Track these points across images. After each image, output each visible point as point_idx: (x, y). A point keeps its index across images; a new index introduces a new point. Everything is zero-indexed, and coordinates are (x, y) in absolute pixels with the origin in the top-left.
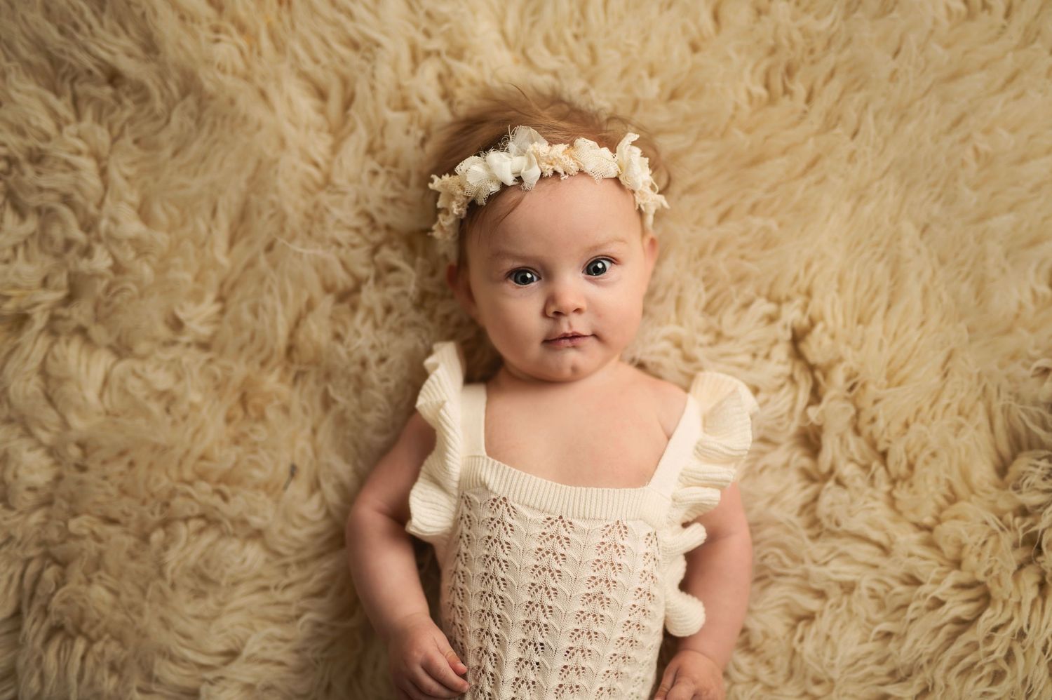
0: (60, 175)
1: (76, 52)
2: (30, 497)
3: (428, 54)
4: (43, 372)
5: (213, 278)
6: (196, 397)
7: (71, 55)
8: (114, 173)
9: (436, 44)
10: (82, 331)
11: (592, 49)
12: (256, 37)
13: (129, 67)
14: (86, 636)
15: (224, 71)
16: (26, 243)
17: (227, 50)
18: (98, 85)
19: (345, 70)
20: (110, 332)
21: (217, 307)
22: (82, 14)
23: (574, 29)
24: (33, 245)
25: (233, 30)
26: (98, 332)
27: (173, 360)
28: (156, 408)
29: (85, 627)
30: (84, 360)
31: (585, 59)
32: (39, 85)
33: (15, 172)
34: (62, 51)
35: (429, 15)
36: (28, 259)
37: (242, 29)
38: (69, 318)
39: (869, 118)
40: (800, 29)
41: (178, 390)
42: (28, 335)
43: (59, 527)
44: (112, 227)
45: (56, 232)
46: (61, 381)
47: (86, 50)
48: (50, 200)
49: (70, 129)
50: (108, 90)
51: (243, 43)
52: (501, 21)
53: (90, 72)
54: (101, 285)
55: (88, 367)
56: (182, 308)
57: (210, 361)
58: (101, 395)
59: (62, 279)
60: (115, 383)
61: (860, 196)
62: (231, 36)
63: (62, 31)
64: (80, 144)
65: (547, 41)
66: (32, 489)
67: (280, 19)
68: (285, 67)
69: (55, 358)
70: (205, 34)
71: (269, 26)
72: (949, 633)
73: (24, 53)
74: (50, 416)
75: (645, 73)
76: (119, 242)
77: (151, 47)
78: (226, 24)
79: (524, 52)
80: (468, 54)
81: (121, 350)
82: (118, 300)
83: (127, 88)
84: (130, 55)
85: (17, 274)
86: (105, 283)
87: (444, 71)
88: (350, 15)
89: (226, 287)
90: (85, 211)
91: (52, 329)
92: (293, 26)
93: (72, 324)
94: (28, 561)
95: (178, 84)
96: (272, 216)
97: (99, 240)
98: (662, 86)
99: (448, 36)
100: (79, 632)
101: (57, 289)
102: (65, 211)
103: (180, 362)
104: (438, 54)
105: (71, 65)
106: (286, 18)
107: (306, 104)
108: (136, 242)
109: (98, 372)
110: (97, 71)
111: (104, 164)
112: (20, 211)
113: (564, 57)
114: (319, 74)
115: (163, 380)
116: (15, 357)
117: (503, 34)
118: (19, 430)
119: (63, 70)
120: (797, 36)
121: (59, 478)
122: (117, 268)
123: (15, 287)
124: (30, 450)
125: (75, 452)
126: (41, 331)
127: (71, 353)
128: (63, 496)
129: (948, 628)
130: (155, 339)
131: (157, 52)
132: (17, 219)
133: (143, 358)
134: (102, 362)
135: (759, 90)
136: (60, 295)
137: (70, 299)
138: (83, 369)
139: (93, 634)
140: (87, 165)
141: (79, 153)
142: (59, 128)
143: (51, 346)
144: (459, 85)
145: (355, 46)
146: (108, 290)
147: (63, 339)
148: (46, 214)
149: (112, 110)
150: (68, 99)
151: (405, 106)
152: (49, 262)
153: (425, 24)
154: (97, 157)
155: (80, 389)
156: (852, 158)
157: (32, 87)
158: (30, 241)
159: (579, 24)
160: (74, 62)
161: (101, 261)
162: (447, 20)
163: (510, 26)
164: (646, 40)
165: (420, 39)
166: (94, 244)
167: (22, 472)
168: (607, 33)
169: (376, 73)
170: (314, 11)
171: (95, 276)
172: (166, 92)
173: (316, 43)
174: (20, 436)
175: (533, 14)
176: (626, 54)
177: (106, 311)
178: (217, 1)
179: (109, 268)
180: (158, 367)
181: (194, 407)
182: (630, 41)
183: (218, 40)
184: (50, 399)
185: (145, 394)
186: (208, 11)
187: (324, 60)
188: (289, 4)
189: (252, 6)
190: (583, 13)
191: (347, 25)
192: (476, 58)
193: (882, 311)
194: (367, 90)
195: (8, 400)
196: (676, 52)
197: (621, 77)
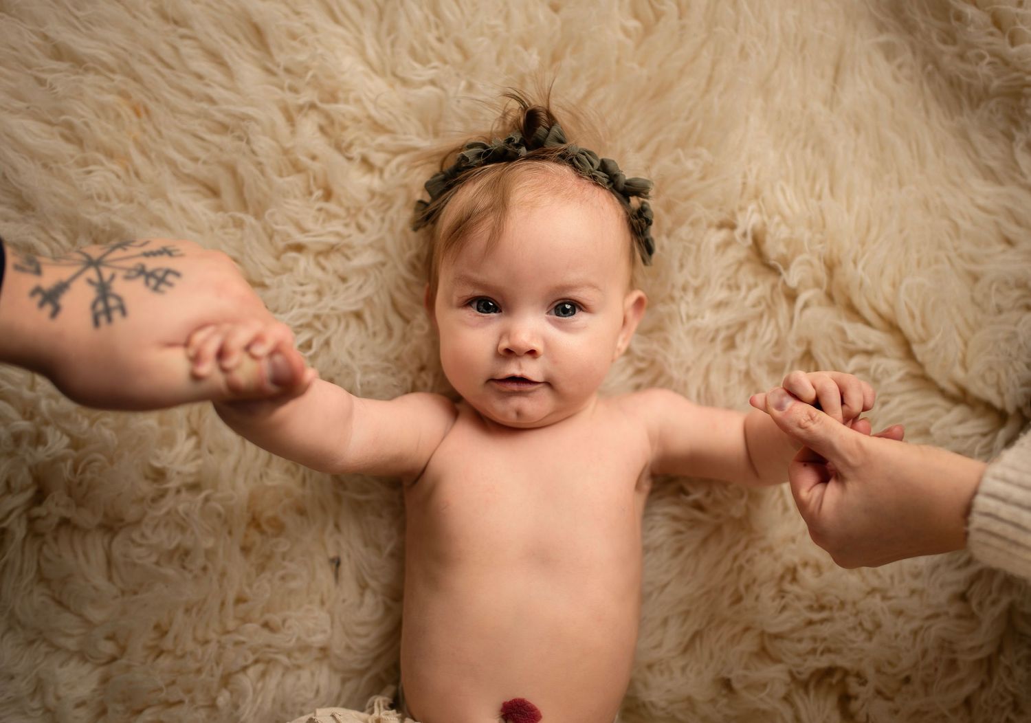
2: (82, 712)
3: (301, 108)
4: (42, 578)
6: (209, 543)
9: (307, 96)
10: (66, 523)
11: (460, 46)
12: (127, 157)
15: (108, 199)
17: (103, 177)
19: (224, 157)
20: (94, 512)
21: (193, 441)
23: (435, 33)
25: (102, 157)
26: (82, 517)
27: (168, 514)
28: (171, 570)
30: (78, 550)
31: (457, 57)
35: (288, 71)
37: (110, 155)
38: (48, 515)
41: (187, 542)
42: (12, 547)
44: (54, 404)
46: (63, 580)
51: (116, 167)
52: (362, 52)
54: (66, 468)
55: (85, 557)
56: (157, 458)
57: (206, 500)
58: (110, 579)
59: (25, 478)
60: (119, 561)
61: (765, 89)
62: (102, 164)
65: (413, 53)
66: (81, 704)
67: (144, 131)
68: (167, 176)
69: (48, 560)
70: (74, 172)
71: (136, 141)
74: (68, 621)
75: (519, 48)
76: (66, 416)
77: (24, 205)
78: (91, 154)
79: (394, 75)
80: (341, 95)
81: (111, 525)
82: (88, 475)
86: (69, 463)
87: (324, 122)
88: (212, 101)
89: (193, 421)
90: (20, 398)
91: (35, 532)
92: (159, 133)
93: (54, 520)
95: (64, 233)
97: (47, 423)
98: (540, 53)
99: (316, 83)
101: (23, 490)
103: (177, 512)
104: (313, 106)
106: (149, 127)
107: (200, 207)
109: (97, 557)
113: (435, 63)
114: (202, 171)
115: (168, 538)
116: (8, 575)
117: (368, 63)
118: (43, 648)
121: (103, 681)
122: (76, 444)
124: (61, 666)
125: (107, 647)
126: (25, 539)
127: (63, 548)
128: (113, 699)
130: (142, 499)
131: (33, 209)
133: (137, 523)
134: (97, 545)
135: (632, 24)
136: (29, 493)
137: (40, 496)
138: (81, 559)
143: (40, 550)
144: (344, 128)
145: (224, 128)
146: (75, 470)
147: (49, 539)
153: (288, 81)
155: (86, 580)
159: (437, 27)
161: (57, 442)
162: (307, 69)
163: (371, 53)
164: (507, 17)
165: (290, 98)
166: (43, 428)
167: (63, 691)
168: (468, 25)
169: (256, 148)
170: (174, 110)
171: (58, 460)
172: (54, 245)
173: (189, 142)
174: (47, 654)
175: (389, 34)
176: (495, 36)
177: (80, 494)
178: (73, 135)
179: (68, 447)
180: (156, 527)
181: (209, 553)
182: (493, 22)
183: (90, 172)
184: (60, 603)
185: (154, 558)
186: (69, 149)
187: (203, 156)
188: (147, 111)
189: (111, 127)
190: (437, 14)
191: (212, 110)
192: (352, 95)
193: (826, 191)
194: (252, 168)
195: (19, 622)
196: (541, 17)
197: (498, 61)
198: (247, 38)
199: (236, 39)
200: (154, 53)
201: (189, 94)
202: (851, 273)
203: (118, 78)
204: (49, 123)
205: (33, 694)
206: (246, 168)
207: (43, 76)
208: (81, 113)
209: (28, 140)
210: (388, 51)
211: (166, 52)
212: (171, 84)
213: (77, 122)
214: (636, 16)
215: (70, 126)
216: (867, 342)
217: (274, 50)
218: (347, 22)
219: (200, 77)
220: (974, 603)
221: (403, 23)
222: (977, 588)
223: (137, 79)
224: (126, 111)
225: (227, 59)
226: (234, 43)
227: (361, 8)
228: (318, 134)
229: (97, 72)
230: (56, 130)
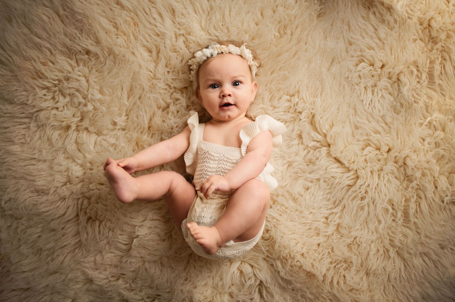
0: (75, 83)
1: (76, 46)
2: (77, 180)
3: (180, 35)
4: (76, 142)
5: (124, 109)
6: (123, 145)
7: (74, 47)
8: (91, 81)
9: (182, 32)
10: (87, 129)
11: (227, 28)
12: (129, 36)
13: (92, 48)
14: (99, 220)
15: (121, 47)
16: (66, 105)
17: (121, 41)
18: (83, 55)
19: (156, 43)
20: (95, 128)
21: (126, 117)
22: (76, 34)
23: (222, 23)
24: (69, 105)
25: (122, 34)
26: (91, 129)
27: (115, 134)
28: (111, 149)
29: (98, 218)
30: (88, 138)
31: (226, 31)
32: (65, 57)
33: (61, 84)
34: (71, 46)
35: (179, 23)
36: (68, 110)
37: (125, 34)
38: (82, 125)
39: (310, 38)
41: (117, 143)
42: (71, 131)
43: (87, 187)
44: (92, 97)
45: (76, 100)
46: (82, 144)
47: (79, 45)
48: (73, 91)
49: (76, 69)
50: (87, 56)
51: (125, 38)
52: (201, 24)
53: (80, 51)
54: (91, 114)
55: (89, 139)
56: (116, 119)
57: (126, 133)
58: (94, 147)
59: (79, 114)
60: (98, 143)
61: (310, 62)
62: (122, 36)
63: (70, 40)
64: (80, 73)
65: (214, 27)
66: (77, 177)
67: (135, 30)
68: (138, 44)
69: (79, 138)
70: (114, 37)
71: (133, 32)
73: (60, 48)
74: (80, 155)
75: (244, 33)
76: (95, 101)
77: (98, 42)
78: (120, 33)
79: (208, 32)
80: (192, 34)
81: (99, 133)
82: (96, 118)
83: (92, 55)
84: (92, 45)
85: (65, 114)
86: (92, 113)
87: (185, 40)
88: (156, 26)
89: (128, 111)
90: (84, 93)
91: (77, 130)
92: (139, 32)
93: (84, 127)
94: (79, 199)
95: (107, 52)
96: (140, 88)
97: (89, 101)
98: (249, 36)
99: (185, 29)
100: (97, 219)
101: (77, 117)
102: (77, 93)
103: (117, 135)
105: (74, 50)
106: (137, 29)
107: (146, 54)
108: (100, 101)
109: (93, 141)
110: (82, 51)
111: (87, 78)
112: (64, 95)
113: (219, 31)
114: (148, 45)
115: (113, 141)
116: (67, 138)
117: (202, 27)
118: (71, 161)
119: (73, 51)
120: (286, 17)
121: (85, 173)
122: (95, 109)
123: (65, 118)
124: (75, 166)
125: (89, 165)
126: (74, 130)
127: (84, 136)
128: (86, 178)
129: (346, 188)
130: (109, 129)
131: (100, 44)
132: (63, 98)
133: (106, 135)
134: (94, 137)
135: (277, 34)
136: (79, 119)
137: (81, 120)
138: (88, 140)
139: (101, 219)
140: (83, 79)
141: (80, 76)
142: (73, 69)
143: (78, 134)
144: (190, 43)
145: (158, 35)
146: (93, 116)
147: (81, 132)
148: (72, 95)
149: (88, 62)
150: (75, 60)
151: (175, 51)
152: (74, 109)
153: (178, 26)
154: (85, 77)
155: (88, 146)
156: (306, 50)
157: (63, 58)
158: (68, 104)
160: (75, 49)
161: (90, 107)
162: (184, 24)
163: (203, 24)
164: (243, 24)
165: (177, 31)
166: (87, 102)
167: (74, 172)
168: (231, 23)
169: (166, 42)
170: (145, 26)
171: (89, 112)
172: (104, 55)
173: (147, 36)
174: (72, 162)
175: (209, 20)
176: (238, 28)
177: (93, 122)
178: (116, 26)
179: (93, 109)
180: (111, 137)
181: (122, 147)
182: (238, 24)
183: (118, 38)
184: (79, 150)
185: (108, 145)
186: (114, 30)
187: (150, 41)
188: (138, 25)
189: (127, 27)
190: (224, 18)
191: (155, 29)
192: (195, 34)
193: (319, 95)
194: (164, 47)
195: (67, 152)
196: (252, 26)
197: (237, 35)
198: (170, 12)
199: (167, 11)
200: (144, 9)
201: (150, 23)
202: (318, 118)
203: (132, 14)
204: (111, 22)
205: (65, 171)
206: (161, 47)
207: (112, 8)
208: (120, 21)
209: (104, 25)
210: (208, 25)
211: (147, 10)
212: (146, 19)
213: (118, 23)
214: (279, 33)
215: (116, 23)
216: (317, 138)
217: (176, 17)
218: (198, 14)
219: (155, 19)
220: (329, 220)
221: (214, 18)
222: (331, 216)
223: (137, 15)
224: (132, 24)
225: (163, 16)
226: (166, 12)
227: (203, 11)
228: (183, 43)
229: (127, 11)
230: (112, 24)
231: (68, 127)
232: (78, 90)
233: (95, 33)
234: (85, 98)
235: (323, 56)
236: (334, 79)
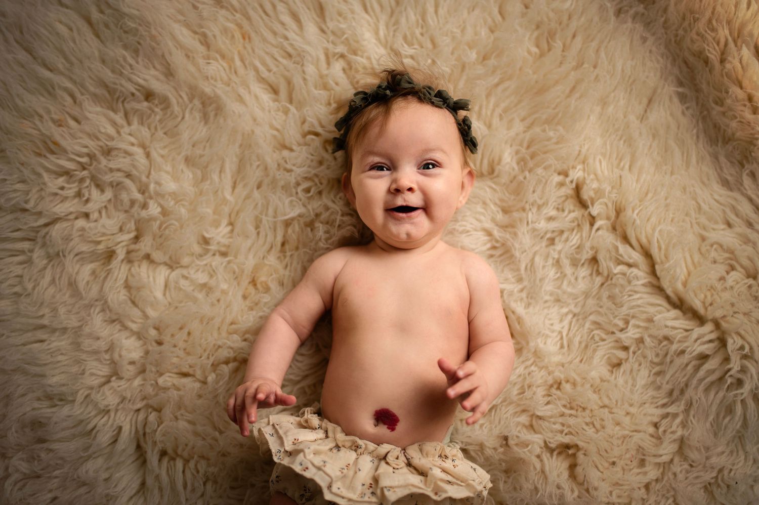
0: (124, 160)
1: (123, 82)
2: (131, 368)
3: (335, 54)
4: (127, 286)
5: (227, 210)
6: (224, 286)
7: (122, 85)
8: (154, 154)
9: (341, 49)
10: (148, 257)
11: (432, 39)
12: (233, 60)
13: (158, 86)
14: (181, 457)
15: (216, 80)
16: (106, 207)
17: (216, 68)
18: (139, 102)
19: (286, 73)
20: (165, 253)
21: (229, 228)
22: (125, 60)
23: (420, 30)
24: (111, 207)
25: (218, 56)
26: (157, 256)
27: (206, 265)
28: (200, 296)
29: (179, 452)
30: (151, 274)
31: (430, 46)
32: (102, 107)
33: (95, 163)
34: (115, 84)
35: (333, 33)
36: (109, 217)
37: (223, 57)
38: (137, 251)
39: (603, 55)
40: (553, 10)
41: (212, 282)
42: (115, 263)
43: (152, 385)
44: (158, 188)
45: (124, 196)
46: (138, 289)
47: (130, 80)
48: (118, 177)
49: (126, 129)
50: (145, 104)
51: (225, 65)
52: (377, 33)
53: (133, 94)
54: (156, 225)
55: (154, 278)
56: (207, 232)
57: (229, 262)
58: (164, 295)
59: (132, 225)
60: (172, 285)
61: (604, 102)
62: (217, 60)
63: (113, 71)
64: (132, 139)
65: (405, 38)
66: (132, 363)
67: (245, 48)
68: (252, 73)
69: (133, 276)
70: (201, 62)
71: (239, 53)
72: (694, 366)
73: (92, 89)
74: (135, 313)
75: (466, 48)
76: (163, 196)
77: (169, 73)
78: (213, 54)
79: (391, 48)
80: (359, 53)
81: (173, 264)
82: (167, 232)
83: (156, 102)
84: (158, 79)
85: (103, 226)
86: (158, 222)
87: (346, 66)
88: (286, 38)
89: (233, 216)
90: (140, 181)
91: (129, 260)
92: (253, 51)
93: (142, 253)
94: (138, 410)
95: (187, 95)
96: (258, 166)
97: (151, 198)
98: (478, 53)
99: (347, 42)
100: (177, 455)
101: (129, 232)
102: (128, 182)
103: (211, 266)
104: (342, 56)
105: (121, 92)
106: (248, 46)
107: (266, 97)
108: (174, 195)
109: (161, 280)
110: (137, 93)
111: (148, 150)
112: (100, 187)
113: (416, 46)
114: (271, 78)
115: (202, 278)
116: (109, 279)
117: (378, 39)
118: (118, 327)
119: (117, 94)
120: (551, 15)
121: (147, 353)
122: (165, 213)
123: (104, 234)
124: (126, 338)
125: (153, 332)
126: (123, 261)
127: (143, 271)
128: (151, 364)
129: (694, 363)
130: (193, 254)
131: (174, 77)
132: (99, 193)
133: (187, 267)
134: (162, 274)
135: (535, 50)
136: (132, 235)
137: (137, 238)
138: (151, 279)
139: (185, 454)
140: (138, 151)
141: (133, 144)
142: (118, 132)
143: (130, 269)
144: (357, 71)
145: (290, 56)
146: (160, 228)
147: (136, 264)
148: (117, 186)
149: (150, 116)
150: (122, 114)
151: (325, 87)
152: (122, 216)
153: (332, 38)
154: (143, 146)
155: (151, 292)
156: (597, 78)
157: (99, 109)
158: (108, 206)
159: (422, 27)
160: (123, 89)
161: (154, 209)
162: (344, 33)
163: (381, 34)
164: (463, 29)
165: (330, 46)
166: (148, 200)
167: (124, 353)
168: (440, 29)
169: (305, 69)
170: (265, 40)
171: (151, 219)
172: (180, 100)
173: (269, 60)
174: (120, 330)
175: (394, 25)
176: (454, 38)
177: (161, 240)
178: (205, 41)
179: (159, 213)
180: (198, 270)
181: (224, 292)
182: (455, 30)
183: (209, 63)
184: (133, 303)
185: (192, 288)
186: (202, 49)
187: (275, 69)
188: (249, 38)
189: (227, 42)
190: (424, 20)
191: (285, 43)
192: (366, 54)
193: (627, 167)
194: (301, 82)
195: (108, 307)
196: (483, 33)
197: (452, 53)
198: (315, 9)
199: (309, 9)
200: (261, 6)
201: (275, 33)
202: (631, 215)
203: (238, 16)
204: (195, 33)
205: (107, 351)
206: (297, 80)
207: (198, 5)
208: (213, 30)
209: (181, 38)
210: (391, 34)
211: (268, 7)
212: (266, 25)
213: (209, 34)
214: (538, 46)
215: (204, 35)
216: (630, 258)
217: (328, 20)
218: (372, 13)
219: (283, 24)
220: (661, 430)
221: (403, 20)
222: (664, 422)
223: (249, 18)
224: (238, 35)
225: (301, 18)
226: (307, 11)
227: (381, 6)
228: (342, 72)
229: (227, 9)
230: (197, 36)
231: (110, 255)
232: (129, 176)
233: (163, 56)
234: (143, 190)
235: (631, 90)
236: (654, 136)
